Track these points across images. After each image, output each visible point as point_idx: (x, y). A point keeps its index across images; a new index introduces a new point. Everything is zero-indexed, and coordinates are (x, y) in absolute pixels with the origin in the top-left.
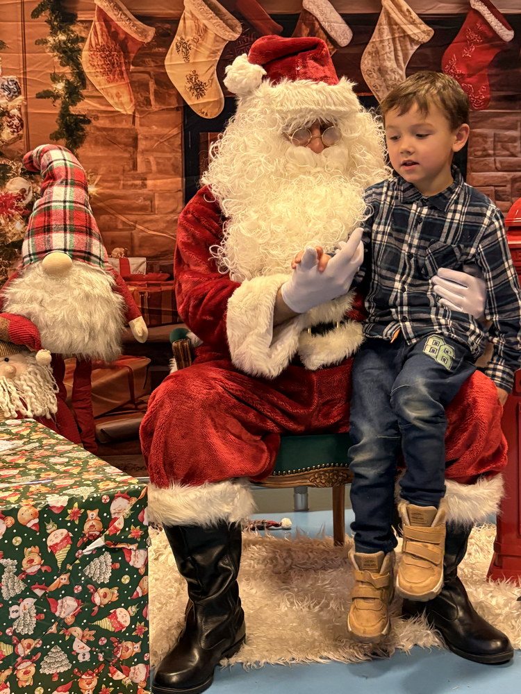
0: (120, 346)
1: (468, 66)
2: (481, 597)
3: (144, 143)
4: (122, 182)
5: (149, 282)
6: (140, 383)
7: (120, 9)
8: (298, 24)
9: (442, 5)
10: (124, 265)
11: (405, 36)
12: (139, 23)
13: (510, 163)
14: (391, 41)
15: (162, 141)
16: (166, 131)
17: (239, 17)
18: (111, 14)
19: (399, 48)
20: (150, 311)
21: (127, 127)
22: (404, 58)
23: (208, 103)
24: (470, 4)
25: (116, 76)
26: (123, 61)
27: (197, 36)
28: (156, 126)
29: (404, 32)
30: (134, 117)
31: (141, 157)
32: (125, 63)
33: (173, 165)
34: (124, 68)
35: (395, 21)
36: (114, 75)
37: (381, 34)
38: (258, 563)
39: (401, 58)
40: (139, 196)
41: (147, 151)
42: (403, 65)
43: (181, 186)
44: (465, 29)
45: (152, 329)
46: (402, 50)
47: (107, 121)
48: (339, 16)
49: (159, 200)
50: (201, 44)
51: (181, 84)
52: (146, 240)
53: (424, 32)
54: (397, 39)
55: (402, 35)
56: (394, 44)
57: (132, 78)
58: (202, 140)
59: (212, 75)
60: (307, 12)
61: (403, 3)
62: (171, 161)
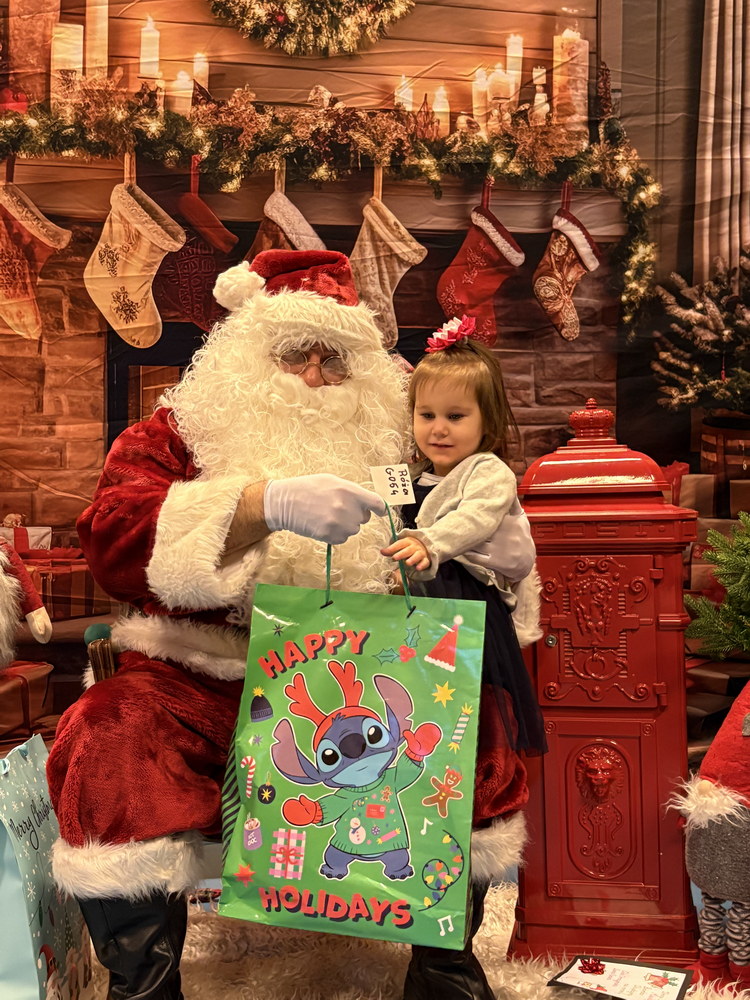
0: (12, 649)
1: (470, 295)
2: (502, 982)
3: (53, 376)
4: (21, 427)
5: (55, 560)
6: (37, 700)
7: (26, 206)
8: (258, 234)
9: (437, 218)
10: (21, 537)
11: (392, 255)
12: (50, 224)
13: (524, 414)
14: (374, 260)
15: (77, 374)
16: (83, 362)
17: (184, 223)
18: (14, 211)
19: (385, 270)
20: (54, 600)
21: (30, 356)
22: (390, 283)
23: (141, 329)
24: (471, 219)
25: (18, 291)
26: (27, 271)
27: (126, 244)
28: (70, 355)
29: (391, 250)
30: (40, 343)
31: (49, 395)
32: (30, 274)
33: (92, 406)
34: (28, 281)
35: (379, 236)
36: (15, 289)
37: (362, 251)
38: (201, 950)
39: (387, 282)
40: (43, 446)
41: (57, 387)
42: (390, 291)
43: (100, 433)
44: (465, 250)
45: (56, 624)
46: (389, 273)
47: (4, 348)
48: (310, 227)
49: (72, 452)
50: (132, 254)
51: (105, 304)
52: (53, 504)
53: (415, 251)
54: (382, 258)
55: (389, 254)
56: (379, 264)
57: (39, 292)
58: (132, 375)
59: (146, 293)
60: (269, 220)
61: (389, 214)
62: (90, 401)
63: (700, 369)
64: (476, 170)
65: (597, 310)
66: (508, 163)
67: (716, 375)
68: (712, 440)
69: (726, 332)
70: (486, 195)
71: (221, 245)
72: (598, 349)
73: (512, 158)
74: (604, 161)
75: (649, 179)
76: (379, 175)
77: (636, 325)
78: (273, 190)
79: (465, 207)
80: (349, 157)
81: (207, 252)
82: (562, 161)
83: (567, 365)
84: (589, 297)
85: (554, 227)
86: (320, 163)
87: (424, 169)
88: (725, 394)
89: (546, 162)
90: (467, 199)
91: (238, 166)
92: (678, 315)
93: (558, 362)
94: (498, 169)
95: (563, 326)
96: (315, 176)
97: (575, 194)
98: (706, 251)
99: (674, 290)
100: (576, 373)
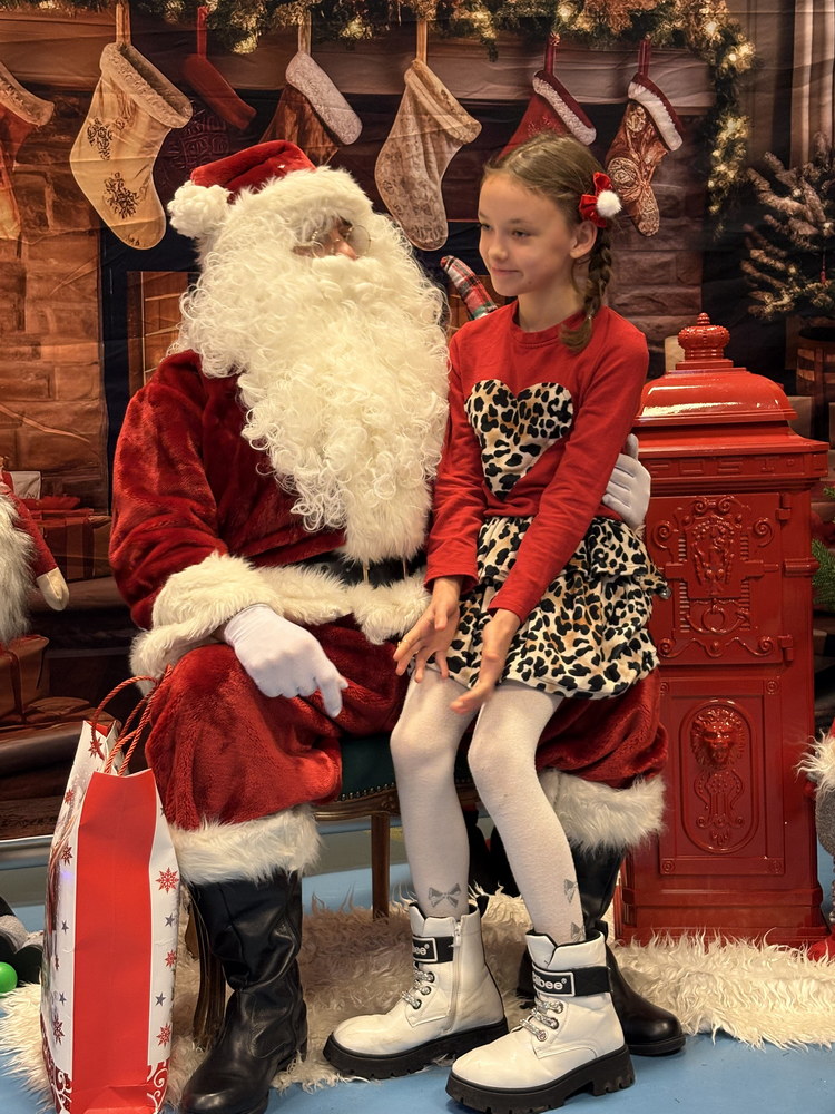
3: (36, 286)
5: (45, 511)
6: (30, 681)
8: (279, 106)
9: (492, 86)
11: (440, 131)
12: (27, 94)
14: (419, 138)
15: (66, 283)
16: (72, 267)
17: (190, 92)
19: (431, 150)
21: (7, 260)
22: (438, 166)
23: (141, 225)
24: (532, 88)
27: (121, 119)
28: (56, 259)
29: (438, 125)
30: (19, 244)
31: (31, 308)
32: (5, 156)
33: (84, 322)
34: (2, 165)
35: (424, 108)
37: (404, 127)
39: (434, 165)
40: (27, 371)
41: (41, 299)
42: (437, 175)
43: (96, 355)
44: (526, 125)
46: (436, 153)
48: (342, 97)
49: (62, 379)
50: (127, 132)
51: (95, 193)
52: (40, 443)
53: (467, 126)
54: (428, 136)
55: (436, 130)
56: (424, 143)
57: (16, 181)
58: (131, 283)
59: (146, 181)
60: (292, 89)
61: (435, 80)
62: (81, 316)
63: (797, 270)
64: (538, 26)
65: (680, 199)
66: (576, 16)
67: (814, 277)
68: (810, 356)
69: (827, 225)
70: (550, 57)
71: (235, 119)
72: (681, 247)
73: (580, 11)
74: (687, 15)
75: (740, 37)
76: (423, 33)
77: (725, 216)
78: (297, 50)
79: (525, 72)
80: (386, 8)
81: (218, 128)
82: (638, 15)
83: (644, 265)
84: (671, 183)
85: (630, 96)
86: (353, 16)
87: (476, 25)
88: (825, 300)
89: (620, 15)
90: (528, 61)
91: (254, 20)
92: (773, 205)
93: (635, 263)
94: (564, 25)
95: (640, 219)
96: (346, 33)
97: (654, 55)
98: (806, 126)
99: (768, 173)
100: (655, 275)
